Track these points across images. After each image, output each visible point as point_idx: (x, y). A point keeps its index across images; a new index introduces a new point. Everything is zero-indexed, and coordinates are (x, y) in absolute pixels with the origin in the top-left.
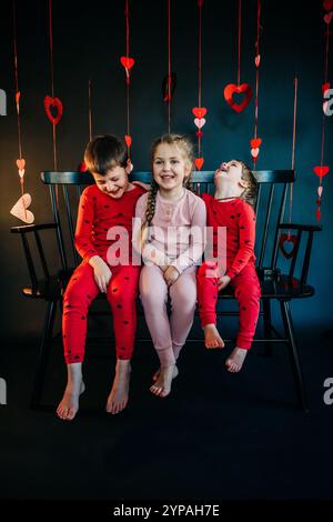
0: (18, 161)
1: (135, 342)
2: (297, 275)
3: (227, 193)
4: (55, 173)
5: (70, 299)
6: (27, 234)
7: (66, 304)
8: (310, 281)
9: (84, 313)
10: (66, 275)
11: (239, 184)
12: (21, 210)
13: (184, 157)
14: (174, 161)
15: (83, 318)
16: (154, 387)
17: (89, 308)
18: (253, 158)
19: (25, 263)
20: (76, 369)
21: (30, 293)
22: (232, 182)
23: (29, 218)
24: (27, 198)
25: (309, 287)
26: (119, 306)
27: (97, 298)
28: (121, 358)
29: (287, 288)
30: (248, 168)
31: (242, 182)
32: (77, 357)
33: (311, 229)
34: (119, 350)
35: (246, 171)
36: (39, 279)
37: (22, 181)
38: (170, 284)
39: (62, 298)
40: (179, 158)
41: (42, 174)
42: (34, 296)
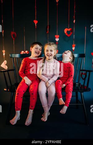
0: (3, 51)
1: (36, 105)
2: (86, 85)
3: (66, 60)
4: (14, 54)
5: (18, 92)
6: (5, 72)
7: (17, 93)
8: (89, 87)
9: (22, 96)
10: (17, 85)
11: (70, 58)
12: (4, 65)
13: (54, 50)
14: (51, 51)
15: (22, 98)
16: (42, 118)
17: (24, 95)
18: (73, 50)
19: (4, 80)
20: (18, 112)
21: (6, 90)
22: (68, 57)
23: (6, 68)
24: (5, 62)
25: (89, 88)
26: (33, 94)
27: (26, 91)
28: (31, 109)
29: (83, 89)
30: (72, 53)
31: (70, 57)
32: (19, 109)
33: (90, 71)
34: (30, 107)
35: (72, 54)
36: (9, 85)
37: (4, 56)
38: (47, 87)
39: (16, 92)
40: (53, 50)
41: (10, 55)
42: (7, 91)
